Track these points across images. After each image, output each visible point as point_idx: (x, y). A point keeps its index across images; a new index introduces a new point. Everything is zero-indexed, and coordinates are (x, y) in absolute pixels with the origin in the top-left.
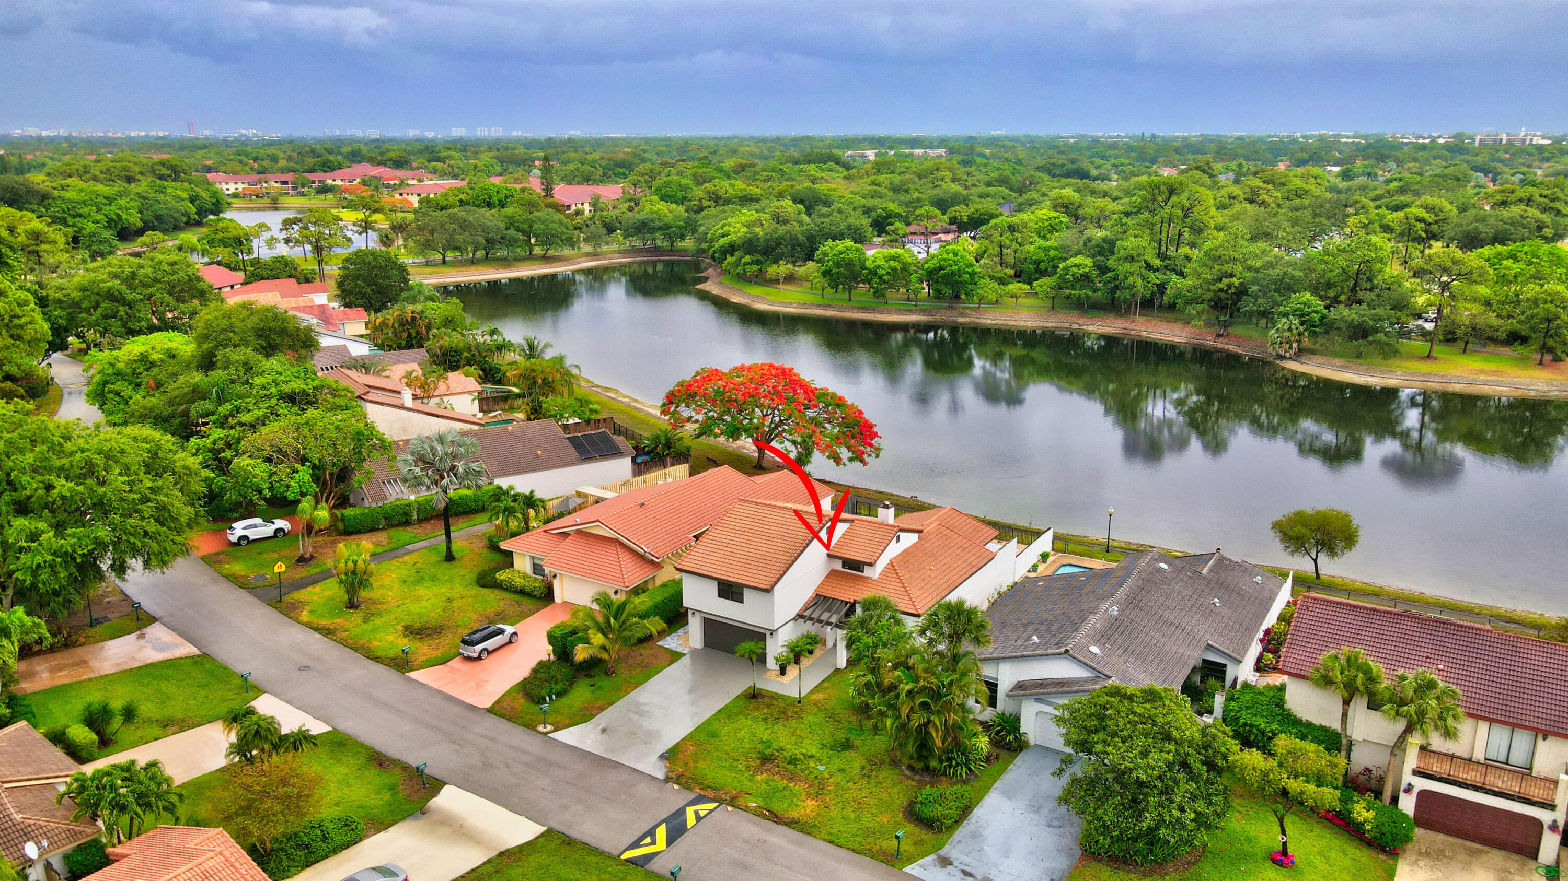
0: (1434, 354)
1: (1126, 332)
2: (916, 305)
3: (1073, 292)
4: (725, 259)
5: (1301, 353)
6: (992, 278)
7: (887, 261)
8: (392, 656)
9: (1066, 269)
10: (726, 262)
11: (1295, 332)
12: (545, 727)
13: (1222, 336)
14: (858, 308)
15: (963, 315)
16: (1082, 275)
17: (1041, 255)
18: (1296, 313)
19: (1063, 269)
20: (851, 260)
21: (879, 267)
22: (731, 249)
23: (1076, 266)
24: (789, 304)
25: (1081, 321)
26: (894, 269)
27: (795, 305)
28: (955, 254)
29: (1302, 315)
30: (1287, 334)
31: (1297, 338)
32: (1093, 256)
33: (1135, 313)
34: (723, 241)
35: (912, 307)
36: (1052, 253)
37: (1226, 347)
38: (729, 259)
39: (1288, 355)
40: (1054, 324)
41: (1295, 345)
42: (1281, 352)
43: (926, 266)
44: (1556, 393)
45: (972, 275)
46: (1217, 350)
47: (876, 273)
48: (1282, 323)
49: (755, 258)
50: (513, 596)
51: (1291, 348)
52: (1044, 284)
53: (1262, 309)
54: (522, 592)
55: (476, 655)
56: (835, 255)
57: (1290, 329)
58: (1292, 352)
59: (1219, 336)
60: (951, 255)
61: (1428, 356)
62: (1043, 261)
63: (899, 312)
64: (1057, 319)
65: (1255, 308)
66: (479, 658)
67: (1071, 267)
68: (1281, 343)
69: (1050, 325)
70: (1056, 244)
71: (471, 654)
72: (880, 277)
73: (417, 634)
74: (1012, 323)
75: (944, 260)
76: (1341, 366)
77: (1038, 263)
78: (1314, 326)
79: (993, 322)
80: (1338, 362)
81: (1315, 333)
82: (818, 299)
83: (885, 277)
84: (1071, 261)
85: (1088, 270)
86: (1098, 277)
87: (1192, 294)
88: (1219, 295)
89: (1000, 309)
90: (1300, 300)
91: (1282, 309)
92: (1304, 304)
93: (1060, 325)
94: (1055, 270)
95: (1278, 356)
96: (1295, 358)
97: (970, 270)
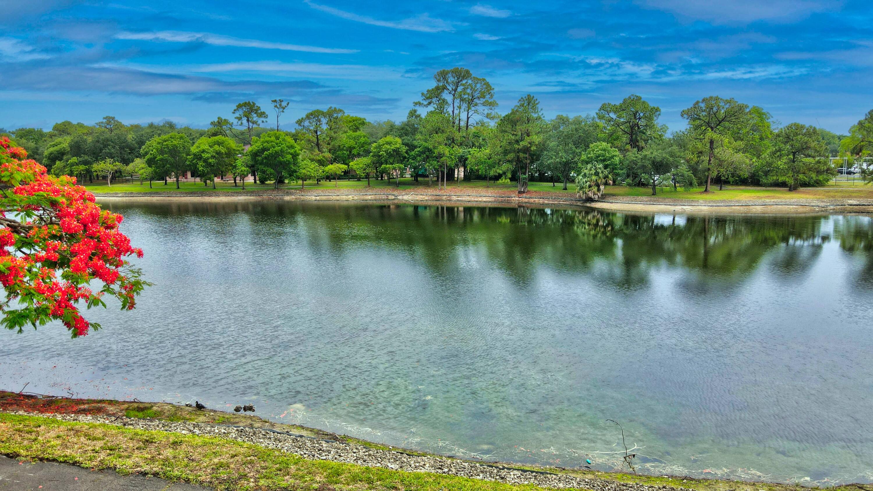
0: (709, 189)
1: (438, 197)
3: (388, 166)
5: (608, 194)
6: (312, 160)
7: (211, 147)
9: (379, 147)
11: (601, 175)
13: (524, 192)
14: (186, 193)
15: (288, 194)
16: (394, 150)
17: (352, 143)
18: (598, 159)
19: (376, 148)
21: (203, 151)
23: (387, 144)
25: (395, 193)
26: (219, 153)
29: (604, 160)
30: (594, 178)
31: (604, 181)
32: (400, 136)
33: (443, 185)
35: (242, 191)
36: (362, 140)
37: (532, 200)
39: (596, 197)
40: (373, 197)
41: (602, 188)
42: (591, 195)
47: (200, 157)
48: (588, 169)
51: (599, 190)
52: (360, 164)
53: (564, 160)
57: (597, 174)
58: (600, 194)
59: (520, 192)
60: (273, 138)
61: (706, 191)
62: (354, 148)
63: (226, 194)
64: (375, 193)
65: (558, 160)
67: (384, 145)
68: (590, 186)
69: (369, 197)
70: (364, 134)
72: (205, 161)
74: (335, 198)
75: (267, 142)
76: (650, 201)
77: (351, 149)
78: (616, 169)
79: (318, 198)
80: (643, 198)
82: (145, 190)
83: (210, 160)
84: (381, 141)
85: (398, 146)
86: (407, 152)
87: (491, 160)
88: (521, 155)
89: (322, 189)
90: (600, 147)
91: (584, 157)
92: (605, 150)
93: (378, 197)
94: (367, 152)
95: (590, 200)
96: (603, 198)
97: (292, 151)
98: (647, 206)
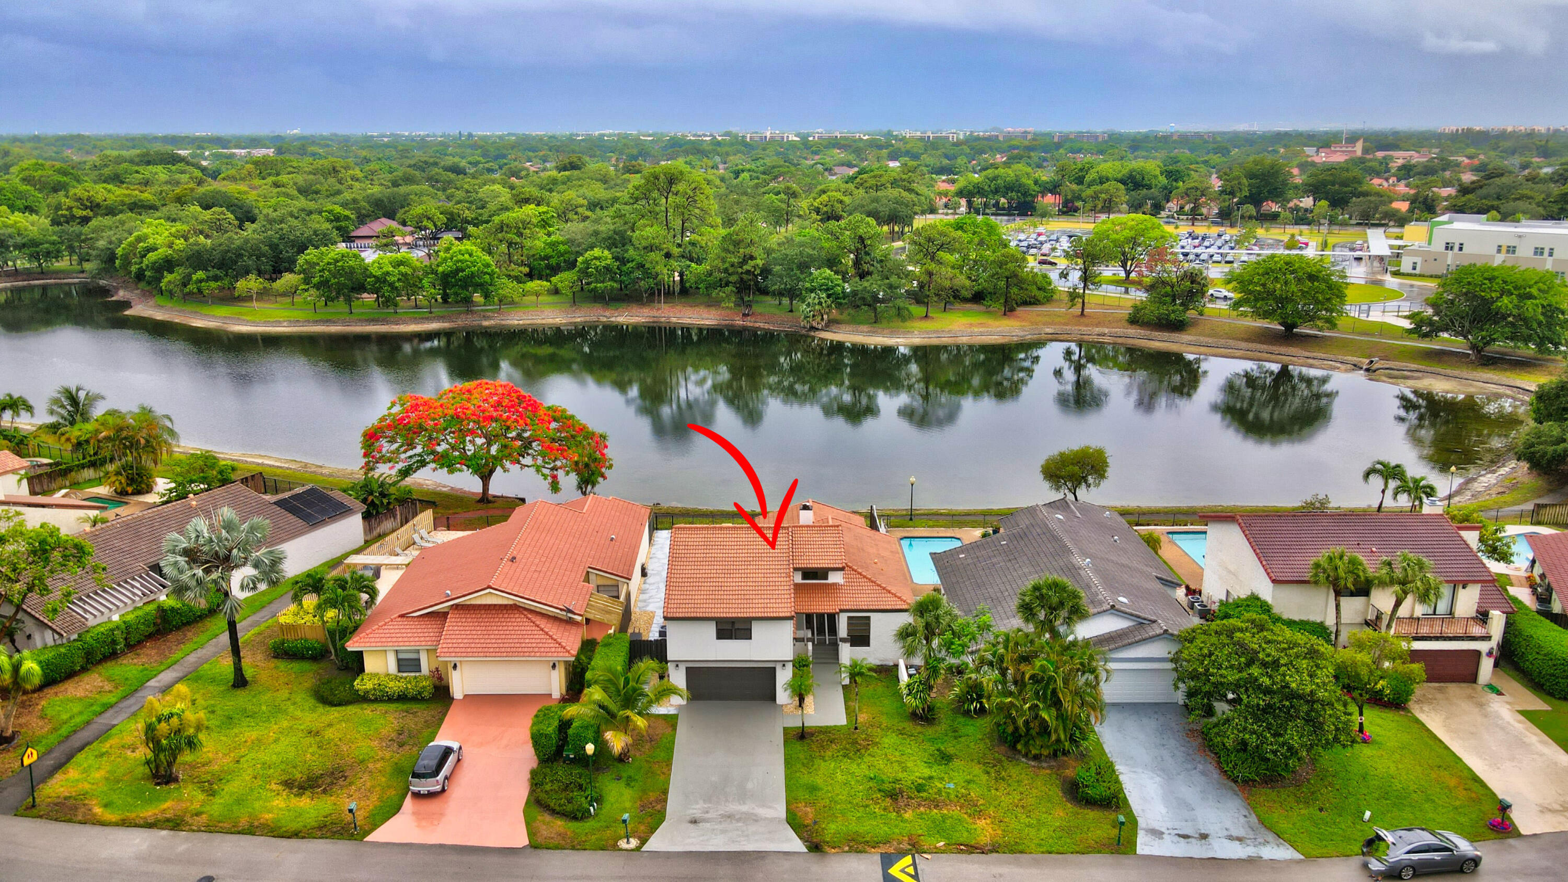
0: (930, 314)
1: (655, 319)
2: (431, 313)
3: (599, 285)
4: (162, 277)
5: (831, 324)
6: (509, 276)
7: (393, 267)
8: (315, 824)
9: (587, 263)
10: (166, 280)
11: (824, 305)
12: (628, 842)
13: (748, 315)
14: (367, 320)
15: (486, 318)
16: (603, 268)
17: (549, 251)
18: (821, 288)
19: (583, 263)
20: (351, 267)
21: (388, 273)
22: (168, 265)
23: (596, 258)
24: (278, 323)
25: (607, 314)
26: (405, 275)
27: (285, 324)
28: (471, 255)
29: (828, 289)
30: (817, 307)
31: (827, 310)
32: (609, 249)
33: (659, 302)
34: (152, 256)
35: (427, 315)
36: (562, 248)
37: (757, 325)
38: (168, 277)
39: (820, 327)
40: (582, 319)
41: (825, 317)
42: (815, 324)
43: (440, 269)
44: (1030, 337)
45: (491, 275)
46: (745, 329)
47: (385, 281)
48: (811, 298)
49: (211, 274)
50: (393, 706)
51: (822, 319)
52: (564, 279)
53: (788, 286)
54: (402, 698)
55: (438, 788)
56: (329, 263)
57: (820, 303)
58: (823, 324)
60: (467, 256)
61: (926, 316)
62: (554, 256)
63: (416, 320)
64: (583, 313)
65: (783, 286)
66: (443, 790)
67: (592, 260)
68: (814, 316)
69: (579, 320)
70: (561, 239)
71: (432, 789)
72: (391, 285)
73: (312, 787)
74: (539, 321)
75: (461, 261)
76: (868, 332)
77: (548, 258)
78: (838, 298)
79: (521, 322)
80: (865, 328)
81: (841, 304)
82: (311, 315)
83: (397, 284)
84: (588, 255)
85: (608, 262)
86: (618, 268)
87: (712, 278)
88: (745, 276)
89: (522, 309)
90: (823, 275)
91: (808, 285)
92: (828, 279)
93: (588, 319)
94: (572, 265)
95: (813, 328)
96: (826, 328)
97: (489, 270)
98: (866, 338)
